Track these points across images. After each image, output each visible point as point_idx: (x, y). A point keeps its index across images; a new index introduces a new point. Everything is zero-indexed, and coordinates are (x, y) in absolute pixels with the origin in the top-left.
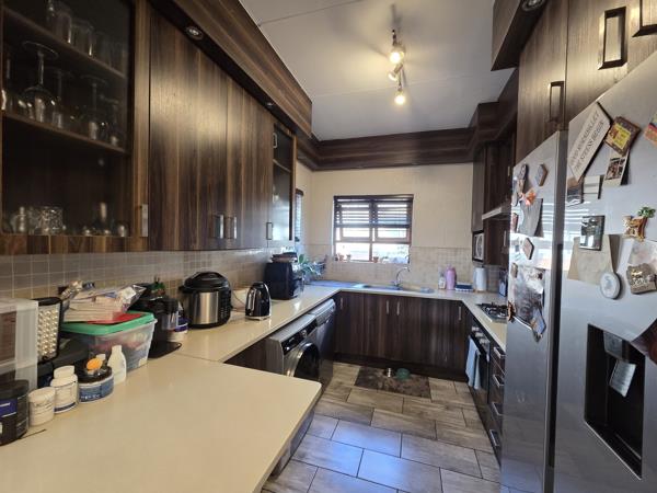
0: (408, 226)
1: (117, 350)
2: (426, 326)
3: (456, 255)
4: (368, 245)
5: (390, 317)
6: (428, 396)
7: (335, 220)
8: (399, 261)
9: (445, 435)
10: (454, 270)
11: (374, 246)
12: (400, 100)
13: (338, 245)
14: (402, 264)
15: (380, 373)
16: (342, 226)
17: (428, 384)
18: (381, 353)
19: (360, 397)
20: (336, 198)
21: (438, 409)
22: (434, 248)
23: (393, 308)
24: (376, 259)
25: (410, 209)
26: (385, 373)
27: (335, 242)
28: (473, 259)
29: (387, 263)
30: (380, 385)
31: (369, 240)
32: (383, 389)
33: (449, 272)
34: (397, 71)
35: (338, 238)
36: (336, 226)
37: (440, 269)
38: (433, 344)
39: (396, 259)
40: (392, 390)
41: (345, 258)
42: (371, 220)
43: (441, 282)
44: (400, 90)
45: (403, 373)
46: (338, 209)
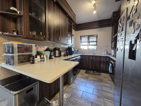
0: (96, 42)
1: (45, 55)
2: (100, 62)
3: (107, 47)
4: (87, 46)
5: (92, 60)
6: (100, 76)
7: (80, 41)
8: (94, 49)
9: (104, 82)
10: (107, 50)
11: (89, 46)
12: (95, 12)
13: (81, 46)
14: (95, 50)
15: (90, 71)
16: (82, 42)
17: (100, 74)
18: (90, 67)
19: (86, 75)
20: (81, 36)
21: (103, 78)
22: (102, 46)
23: (93, 58)
24: (89, 49)
25: (97, 38)
26: (91, 72)
27: (80, 46)
28: (111, 48)
29: (92, 50)
30: (90, 73)
31: (88, 45)
32: (91, 74)
33: (106, 51)
34: (94, 5)
35: (81, 45)
36: (80, 42)
37: (103, 50)
38: (102, 66)
39: (93, 49)
40: (92, 74)
41: (83, 49)
42: (88, 41)
43: (104, 53)
44: (95, 10)
45: (95, 72)
46: (81, 39)
